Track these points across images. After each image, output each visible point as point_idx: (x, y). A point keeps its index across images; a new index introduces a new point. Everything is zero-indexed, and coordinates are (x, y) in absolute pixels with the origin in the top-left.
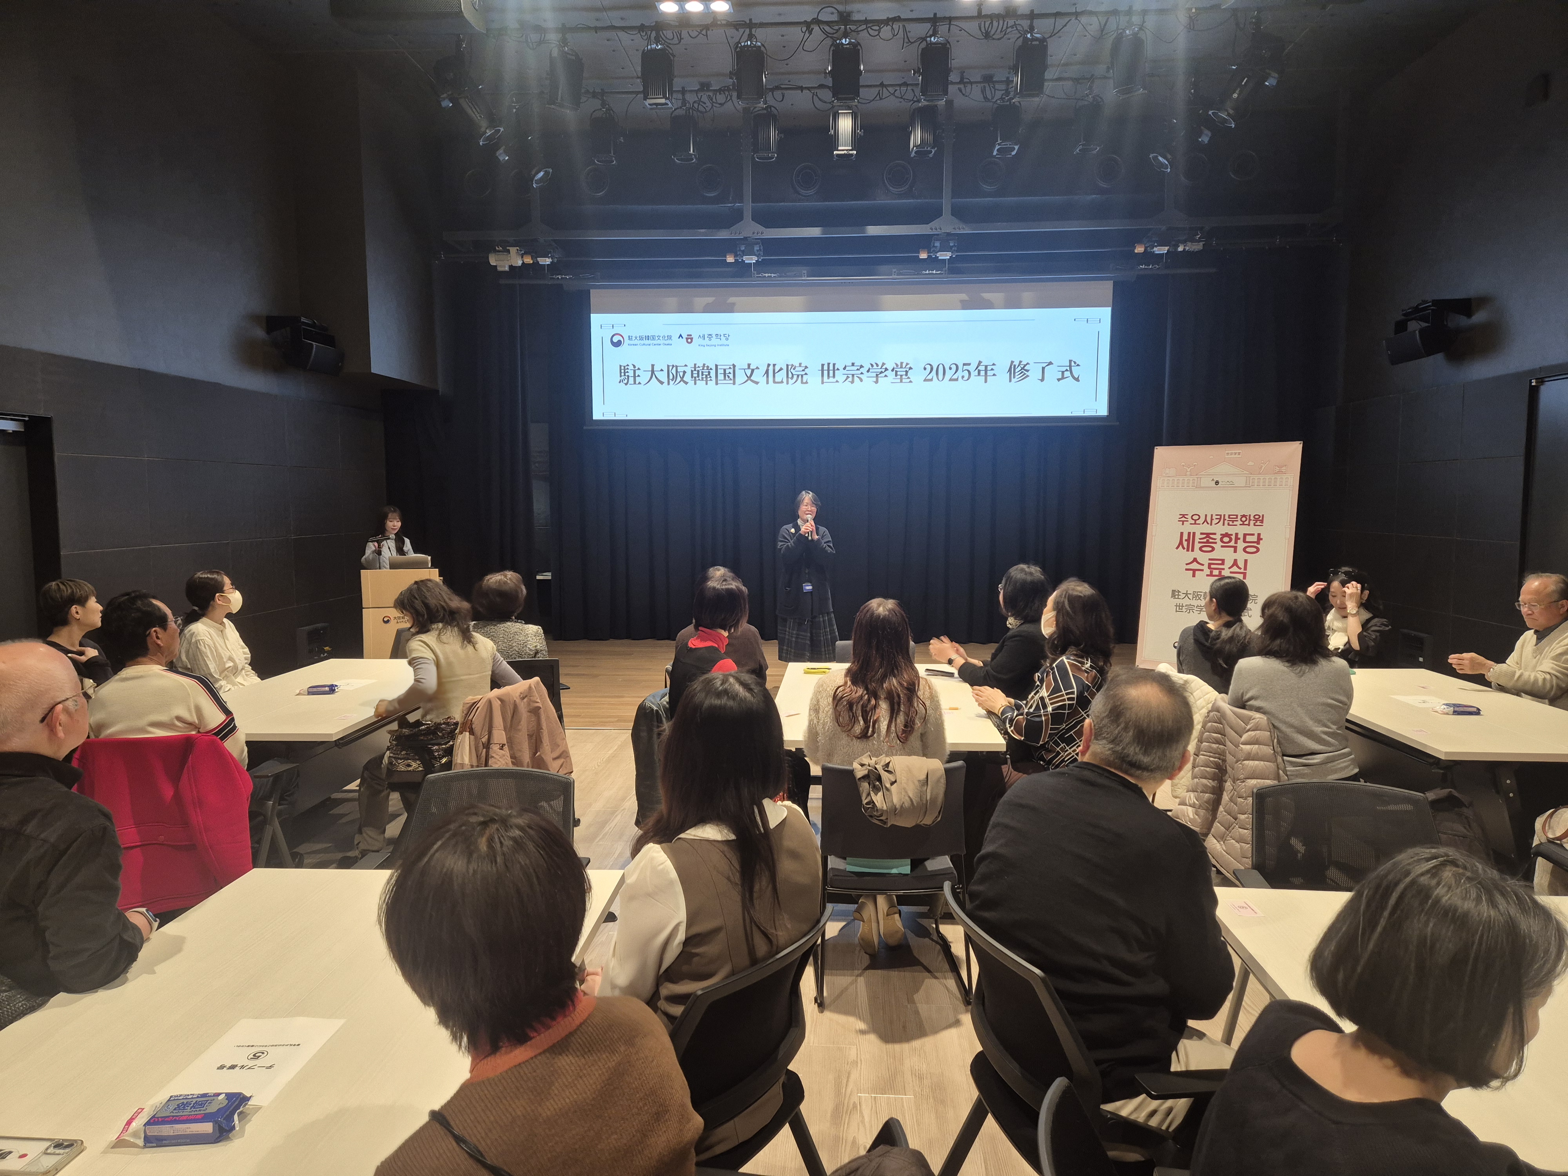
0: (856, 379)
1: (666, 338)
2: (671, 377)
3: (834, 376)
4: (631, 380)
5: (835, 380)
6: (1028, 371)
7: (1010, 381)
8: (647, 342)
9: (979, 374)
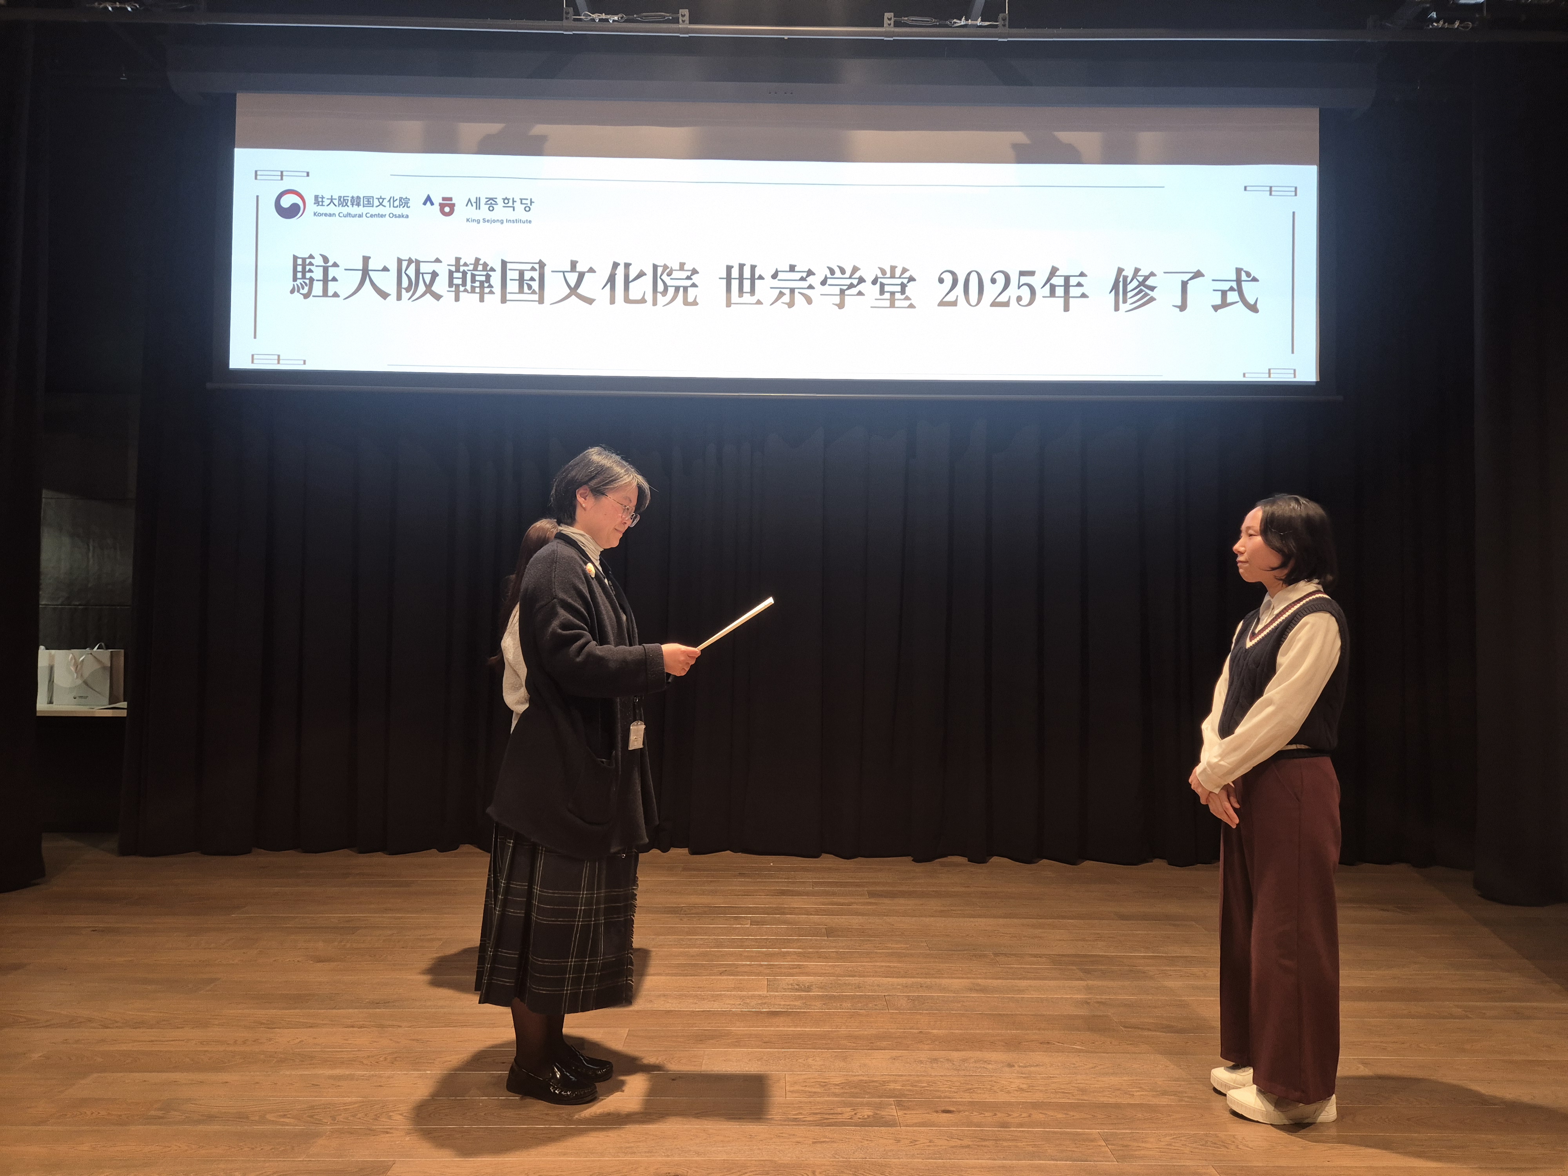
0: (798, 297)
1: (397, 203)
2: (405, 283)
3: (752, 291)
4: (318, 288)
5: (754, 299)
6: (1152, 288)
7: (1117, 308)
8: (355, 210)
9: (1053, 293)
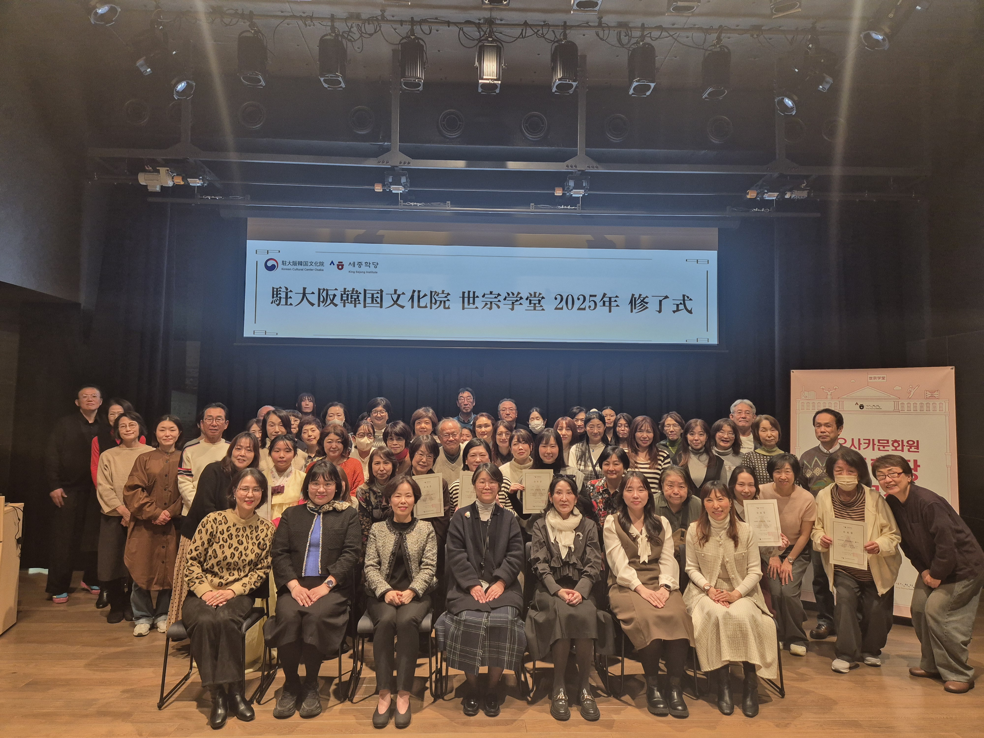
0: (494, 306)
1: (318, 264)
2: (322, 299)
3: (474, 303)
4: (283, 301)
5: (474, 306)
6: (647, 303)
7: (632, 312)
8: (300, 267)
9: (604, 305)
